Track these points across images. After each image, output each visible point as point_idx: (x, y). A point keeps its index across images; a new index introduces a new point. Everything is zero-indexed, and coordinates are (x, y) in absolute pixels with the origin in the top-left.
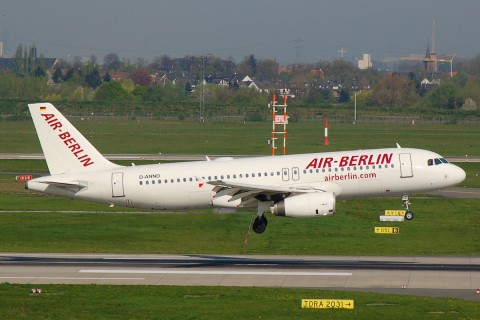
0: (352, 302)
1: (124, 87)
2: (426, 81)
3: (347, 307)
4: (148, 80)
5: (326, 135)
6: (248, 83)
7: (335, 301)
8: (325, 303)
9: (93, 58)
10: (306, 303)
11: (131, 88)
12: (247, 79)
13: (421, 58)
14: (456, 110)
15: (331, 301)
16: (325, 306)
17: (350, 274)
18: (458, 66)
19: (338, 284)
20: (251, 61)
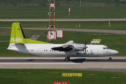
0: (81, 74)
3: (79, 76)
5: (69, 11)
7: (75, 74)
10: (64, 75)
15: (73, 74)
16: (71, 76)
17: (80, 64)
19: (76, 67)
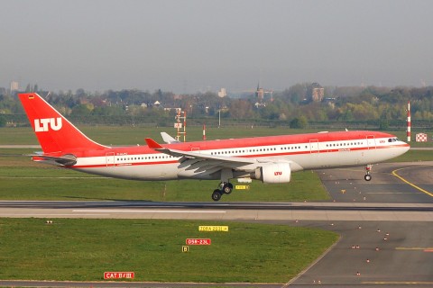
0: (227, 227)
1: (88, 107)
2: (257, 104)
3: (225, 230)
4: (101, 103)
5: (204, 134)
6: (157, 105)
7: (218, 227)
8: (212, 228)
9: (70, 91)
10: (201, 228)
11: (93, 108)
12: (157, 102)
13: (254, 91)
14: (275, 120)
15: (215, 227)
16: (212, 230)
17: (225, 212)
18: (275, 95)
19: (218, 217)
20: (159, 93)
